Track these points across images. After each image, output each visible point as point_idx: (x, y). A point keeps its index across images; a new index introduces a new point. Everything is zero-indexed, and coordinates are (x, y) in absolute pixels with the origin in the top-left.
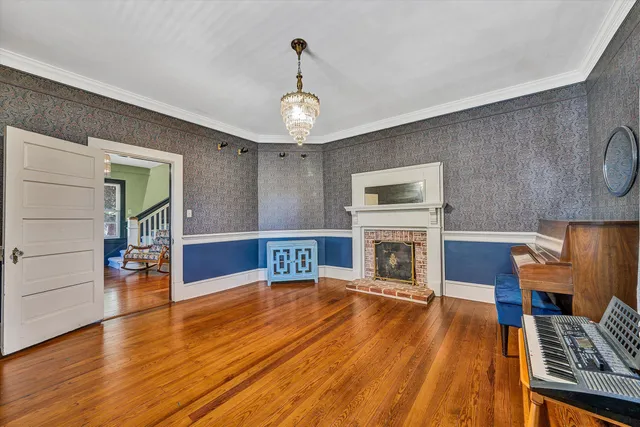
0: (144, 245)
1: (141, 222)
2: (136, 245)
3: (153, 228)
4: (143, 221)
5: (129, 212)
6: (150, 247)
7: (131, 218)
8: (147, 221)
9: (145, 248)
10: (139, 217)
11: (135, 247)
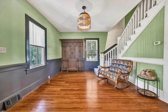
0: (106, 66)
1: (105, 54)
2: (103, 66)
3: (110, 57)
4: (106, 54)
5: (100, 51)
6: (109, 67)
7: (101, 53)
8: (107, 54)
9: (107, 68)
10: (104, 53)
11: (102, 67)
